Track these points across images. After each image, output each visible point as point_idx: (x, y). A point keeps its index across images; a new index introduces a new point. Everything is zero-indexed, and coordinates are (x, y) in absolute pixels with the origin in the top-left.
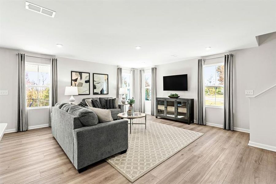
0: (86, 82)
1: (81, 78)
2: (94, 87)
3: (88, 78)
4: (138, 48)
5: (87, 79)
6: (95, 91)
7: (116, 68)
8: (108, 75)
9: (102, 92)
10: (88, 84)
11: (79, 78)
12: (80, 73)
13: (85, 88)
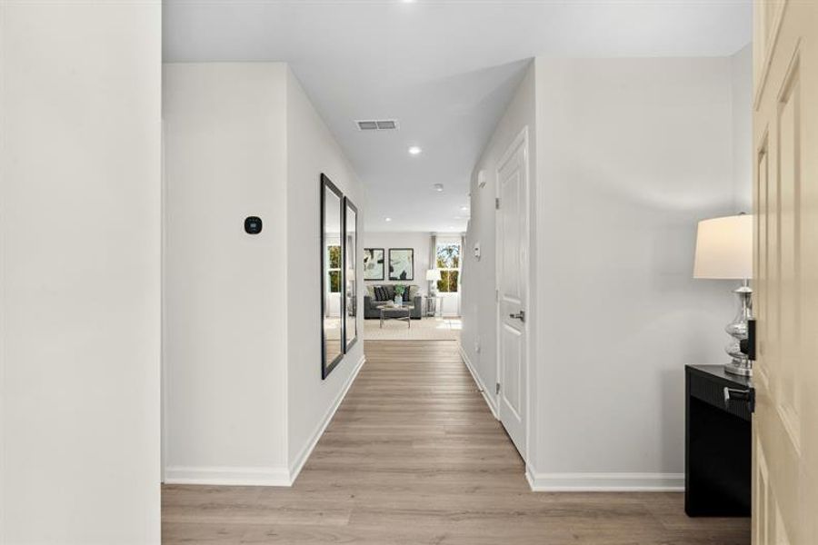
0: (379, 262)
1: (372, 257)
2: (391, 269)
3: (381, 256)
4: (388, 219)
5: (381, 258)
6: (392, 275)
7: (429, 237)
8: (413, 250)
9: (403, 277)
10: (382, 265)
11: (370, 257)
12: (371, 251)
13: (377, 271)
